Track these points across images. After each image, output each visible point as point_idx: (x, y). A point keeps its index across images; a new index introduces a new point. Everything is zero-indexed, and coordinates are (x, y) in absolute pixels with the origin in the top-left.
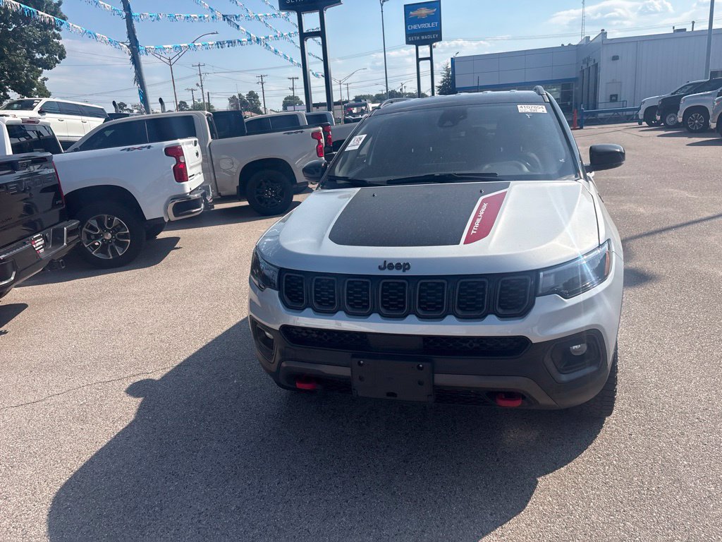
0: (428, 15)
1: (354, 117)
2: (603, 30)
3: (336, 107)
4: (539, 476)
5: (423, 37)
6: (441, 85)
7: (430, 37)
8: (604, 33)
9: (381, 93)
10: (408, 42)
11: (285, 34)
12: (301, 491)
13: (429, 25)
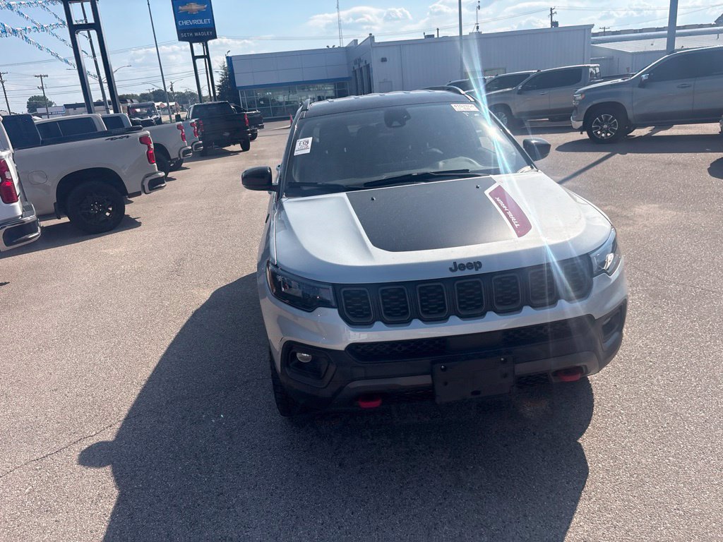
0: (199, 11)
1: (142, 118)
2: (370, 34)
3: (96, 108)
4: (578, 439)
5: (196, 34)
6: (220, 84)
7: (203, 34)
8: (371, 37)
9: (148, 92)
10: (181, 39)
11: (45, 26)
12: (382, 514)
13: (201, 21)
